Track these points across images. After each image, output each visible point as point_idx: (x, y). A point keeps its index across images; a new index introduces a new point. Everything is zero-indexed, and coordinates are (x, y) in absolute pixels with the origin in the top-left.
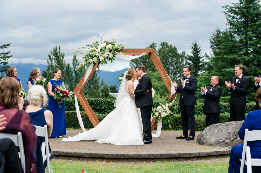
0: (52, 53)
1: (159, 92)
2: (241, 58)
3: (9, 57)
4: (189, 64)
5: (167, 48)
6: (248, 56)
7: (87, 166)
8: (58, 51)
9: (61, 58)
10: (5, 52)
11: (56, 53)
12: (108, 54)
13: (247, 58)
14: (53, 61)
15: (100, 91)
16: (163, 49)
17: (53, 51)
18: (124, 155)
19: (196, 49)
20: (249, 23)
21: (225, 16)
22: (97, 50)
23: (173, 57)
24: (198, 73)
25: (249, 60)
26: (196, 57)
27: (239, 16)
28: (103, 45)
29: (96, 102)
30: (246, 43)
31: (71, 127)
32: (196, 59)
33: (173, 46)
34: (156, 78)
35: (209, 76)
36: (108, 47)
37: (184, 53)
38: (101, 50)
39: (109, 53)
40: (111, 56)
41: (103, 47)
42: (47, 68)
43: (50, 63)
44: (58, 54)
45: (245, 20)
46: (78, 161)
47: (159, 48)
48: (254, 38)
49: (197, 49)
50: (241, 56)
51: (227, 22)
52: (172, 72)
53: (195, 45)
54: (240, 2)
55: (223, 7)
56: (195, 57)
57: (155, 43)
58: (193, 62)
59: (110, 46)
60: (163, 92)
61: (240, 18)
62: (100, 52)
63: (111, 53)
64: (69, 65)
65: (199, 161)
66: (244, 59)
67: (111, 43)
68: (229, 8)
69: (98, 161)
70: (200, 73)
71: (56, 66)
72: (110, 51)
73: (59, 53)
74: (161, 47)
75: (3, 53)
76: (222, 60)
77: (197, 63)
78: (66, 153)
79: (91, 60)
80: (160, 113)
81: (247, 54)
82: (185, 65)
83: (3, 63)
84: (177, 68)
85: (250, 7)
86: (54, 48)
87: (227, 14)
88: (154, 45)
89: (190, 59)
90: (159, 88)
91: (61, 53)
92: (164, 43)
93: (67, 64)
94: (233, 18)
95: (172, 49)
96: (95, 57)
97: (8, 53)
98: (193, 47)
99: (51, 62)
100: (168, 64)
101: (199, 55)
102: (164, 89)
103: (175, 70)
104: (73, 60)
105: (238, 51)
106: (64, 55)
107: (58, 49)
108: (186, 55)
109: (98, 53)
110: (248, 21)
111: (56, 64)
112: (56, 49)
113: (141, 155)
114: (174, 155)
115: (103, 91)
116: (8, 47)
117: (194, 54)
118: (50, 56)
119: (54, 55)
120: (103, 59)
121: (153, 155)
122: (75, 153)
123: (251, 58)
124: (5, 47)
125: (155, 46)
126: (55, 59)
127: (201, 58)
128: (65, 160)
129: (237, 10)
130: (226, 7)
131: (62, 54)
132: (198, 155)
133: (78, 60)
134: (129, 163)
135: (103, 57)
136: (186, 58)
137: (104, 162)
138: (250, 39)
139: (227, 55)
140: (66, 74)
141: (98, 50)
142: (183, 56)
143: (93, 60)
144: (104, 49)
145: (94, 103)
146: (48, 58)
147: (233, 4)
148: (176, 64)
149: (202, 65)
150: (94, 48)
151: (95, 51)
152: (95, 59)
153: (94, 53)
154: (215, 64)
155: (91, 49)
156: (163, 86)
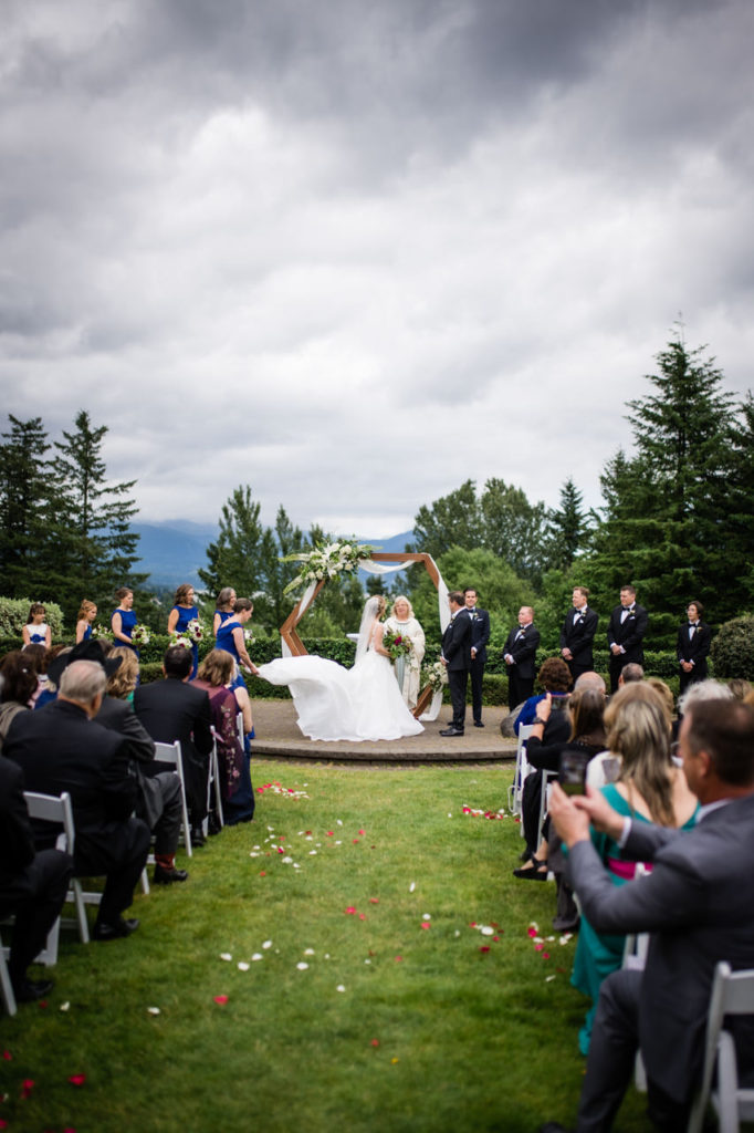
0: (230, 503)
2: (667, 527)
3: (131, 513)
4: (554, 531)
5: (502, 491)
6: (683, 522)
7: (301, 772)
8: (245, 498)
9: (253, 516)
10: (122, 502)
11: (240, 503)
12: (344, 564)
13: (680, 526)
14: (234, 522)
15: (342, 594)
16: (492, 496)
17: (232, 498)
18: (363, 755)
19: (571, 495)
20: (687, 442)
21: (632, 427)
22: (322, 557)
23: (517, 514)
24: (574, 553)
25: (684, 531)
26: (570, 515)
27: (664, 428)
28: (336, 547)
30: (680, 490)
31: (274, 696)
32: (570, 520)
33: (517, 489)
34: (473, 565)
35: (592, 565)
36: (344, 550)
37: (542, 506)
38: (332, 556)
39: (345, 561)
40: (349, 567)
41: (336, 550)
42: (218, 538)
43: (226, 527)
44: (245, 505)
45: (677, 437)
46: (287, 763)
47: (485, 492)
48: (698, 479)
49: (573, 496)
50: (666, 521)
51: (636, 441)
52: (514, 549)
53: (569, 487)
54: (665, 395)
55: (627, 404)
56: (568, 514)
57: (472, 480)
58: (563, 526)
59: (348, 549)
60: (490, 600)
61: (667, 431)
62: (329, 559)
63: (350, 561)
64: (269, 533)
65: (492, 766)
66: (673, 529)
67: (350, 543)
68: (640, 406)
69: (319, 764)
70: (579, 552)
71: (239, 533)
72: (348, 559)
73: (248, 502)
74: (488, 490)
75: (119, 504)
76: (625, 530)
77: (574, 530)
78: (267, 748)
79: (312, 575)
80: (439, 676)
81: (680, 516)
82: (545, 533)
83: (119, 526)
84: (524, 540)
85: (689, 407)
86: (235, 492)
87: (634, 421)
88: (472, 486)
89: (557, 520)
91: (251, 501)
92: (494, 481)
93: (264, 531)
94: (651, 430)
95: (515, 496)
96: (320, 569)
97: (129, 504)
98: (563, 492)
99: (229, 524)
100: (503, 531)
101: (577, 511)
103: (522, 545)
104: (279, 520)
105: (662, 509)
106: (258, 508)
107: (245, 494)
108: (546, 510)
109: (325, 562)
110: (684, 440)
111: (240, 530)
112: (241, 492)
113: (392, 755)
114: (449, 755)
115: (347, 594)
116: (129, 489)
117: (566, 509)
118: (225, 510)
119: (234, 506)
120: (335, 572)
121: (414, 755)
122: (281, 750)
123: (689, 526)
124: (122, 490)
125: (474, 489)
126: (236, 518)
127: (581, 518)
128: (265, 761)
129: (660, 412)
130: (634, 405)
131: (255, 506)
132: (492, 756)
133: (291, 520)
134: (372, 768)
135: (334, 569)
136: (545, 516)
137: (330, 766)
138: (690, 481)
139: (637, 518)
140: (263, 554)
141: (326, 557)
142: (540, 513)
143: (316, 575)
144: (336, 555)
146: (222, 516)
147: (650, 398)
148: (524, 530)
149: (583, 535)
150: (318, 553)
151: (320, 558)
152: (320, 574)
153: (318, 561)
154: (609, 537)
155: (312, 553)
156: (491, 585)
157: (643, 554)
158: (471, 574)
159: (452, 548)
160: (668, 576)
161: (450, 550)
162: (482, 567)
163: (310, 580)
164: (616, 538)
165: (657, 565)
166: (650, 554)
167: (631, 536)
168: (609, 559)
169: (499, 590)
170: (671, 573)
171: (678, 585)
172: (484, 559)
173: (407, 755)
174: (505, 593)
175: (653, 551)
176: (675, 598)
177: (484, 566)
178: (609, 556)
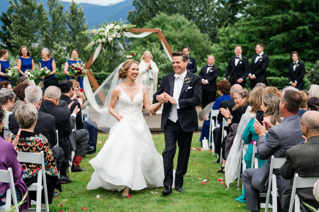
1: (177, 47)
12: (116, 35)
22: (105, 31)
24: (236, 16)
29: (101, 77)
34: (172, 25)
36: (116, 27)
38: (110, 30)
39: (117, 33)
40: (119, 36)
41: (112, 28)
59: (118, 27)
62: (108, 32)
63: (119, 33)
67: (119, 24)
72: (118, 32)
79: (100, 40)
90: (177, 40)
96: (104, 38)
102: (185, 42)
109: (106, 34)
120: (112, 39)
135: (111, 37)
141: (107, 31)
143: (102, 40)
144: (112, 30)
145: (99, 77)
149: (241, 4)
150: (102, 29)
151: (104, 32)
152: (104, 40)
153: (103, 33)
154: (257, 8)
155: (100, 29)
156: (184, 37)
157: (278, 18)
158: (171, 30)
159: (159, 14)
160: (293, 31)
161: (157, 15)
162: (178, 26)
163: (98, 43)
164: (261, 8)
165: (287, 23)
166: (282, 18)
167: (270, 6)
168: (257, 21)
169: (188, 40)
170: (295, 29)
171: (300, 36)
172: (179, 20)
173: (155, 129)
174: (193, 42)
175: (284, 16)
176: (298, 44)
177: (179, 25)
178: (257, 19)
